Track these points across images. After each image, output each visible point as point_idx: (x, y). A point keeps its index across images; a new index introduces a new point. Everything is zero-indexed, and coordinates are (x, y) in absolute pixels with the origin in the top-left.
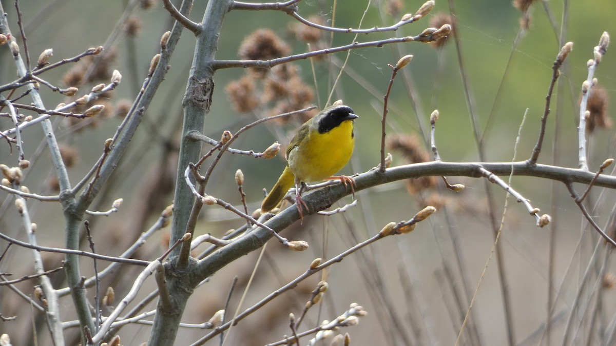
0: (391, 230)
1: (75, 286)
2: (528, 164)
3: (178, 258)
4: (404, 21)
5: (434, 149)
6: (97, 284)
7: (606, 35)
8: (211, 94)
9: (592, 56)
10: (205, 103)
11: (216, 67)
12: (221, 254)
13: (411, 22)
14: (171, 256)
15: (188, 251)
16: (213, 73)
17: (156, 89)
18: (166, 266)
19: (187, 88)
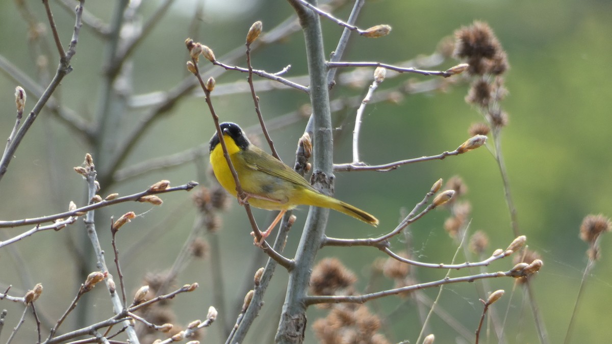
4: (495, 256)
8: (304, 330)
10: (297, 339)
11: (310, 302)
13: (503, 257)
16: (305, 309)
17: (250, 325)
19: (280, 323)
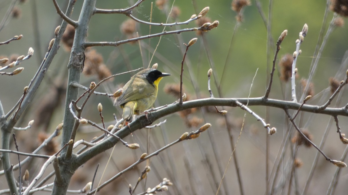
0: (186, 137)
1: (8, 170)
2: (263, 99)
3: (66, 154)
4: (192, 18)
5: (210, 91)
6: (20, 169)
7: (306, 26)
8: (84, 61)
9: (298, 38)
10: (80, 66)
11: (87, 46)
12: (90, 152)
13: (196, 19)
14: (62, 153)
15: (72, 150)
16: (84, 49)
17: (53, 58)
18: (59, 159)
19: (70, 58)
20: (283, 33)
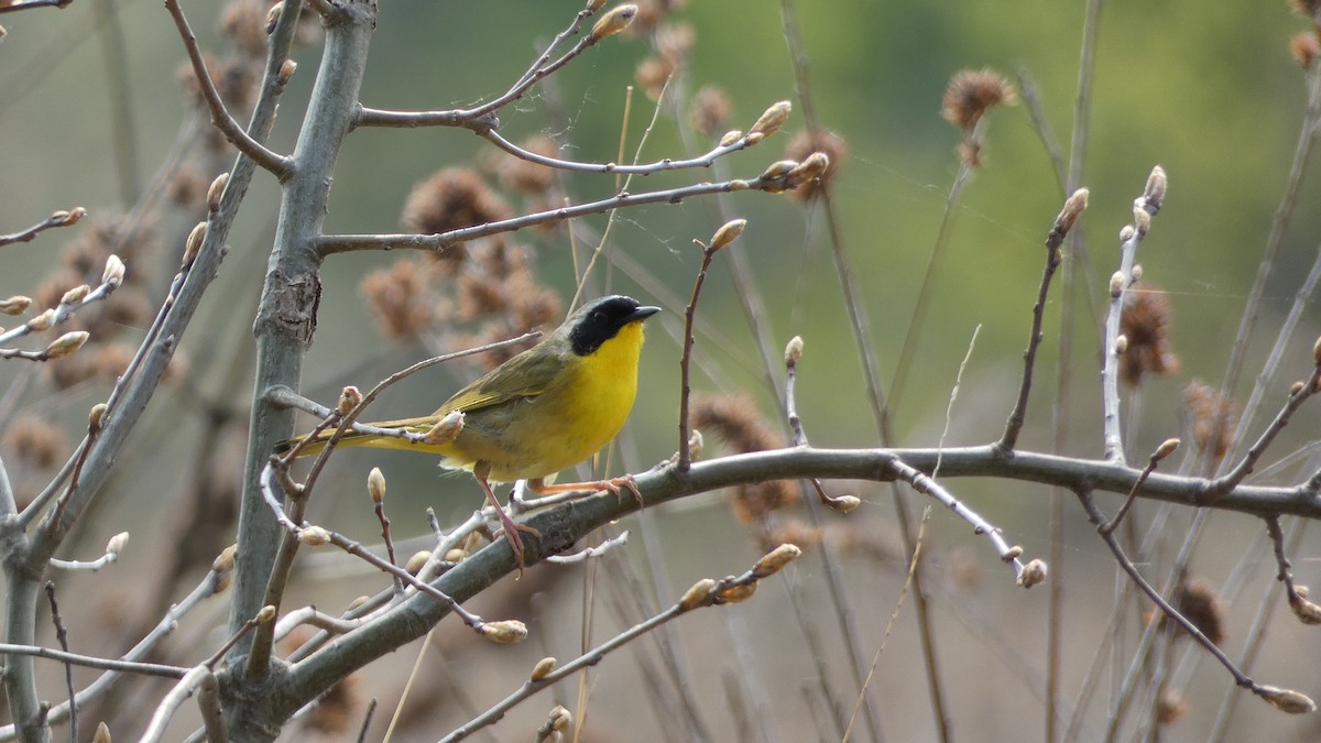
0: (704, 595)
1: (28, 722)
2: (995, 450)
3: (248, 661)
4: (725, 145)
5: (794, 422)
6: (74, 718)
7: (1158, 173)
8: (315, 308)
9: (1130, 218)
10: (302, 327)
11: (327, 248)
12: (340, 652)
13: (741, 148)
14: (231, 656)
15: (269, 645)
16: (318, 264)
17: (200, 297)
18: (222, 679)
19: (264, 294)
20: (1071, 200)
